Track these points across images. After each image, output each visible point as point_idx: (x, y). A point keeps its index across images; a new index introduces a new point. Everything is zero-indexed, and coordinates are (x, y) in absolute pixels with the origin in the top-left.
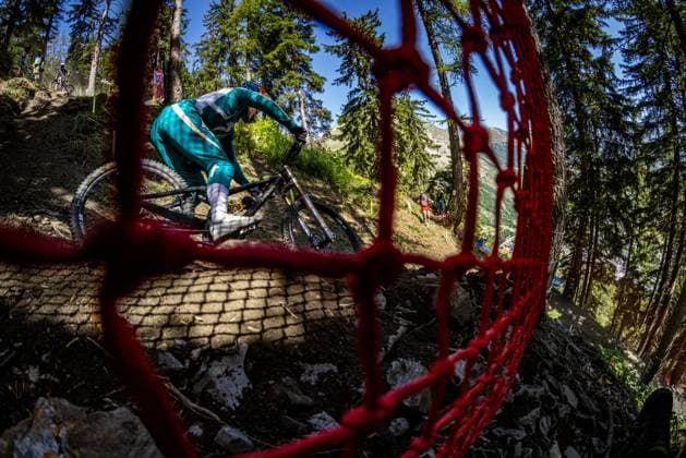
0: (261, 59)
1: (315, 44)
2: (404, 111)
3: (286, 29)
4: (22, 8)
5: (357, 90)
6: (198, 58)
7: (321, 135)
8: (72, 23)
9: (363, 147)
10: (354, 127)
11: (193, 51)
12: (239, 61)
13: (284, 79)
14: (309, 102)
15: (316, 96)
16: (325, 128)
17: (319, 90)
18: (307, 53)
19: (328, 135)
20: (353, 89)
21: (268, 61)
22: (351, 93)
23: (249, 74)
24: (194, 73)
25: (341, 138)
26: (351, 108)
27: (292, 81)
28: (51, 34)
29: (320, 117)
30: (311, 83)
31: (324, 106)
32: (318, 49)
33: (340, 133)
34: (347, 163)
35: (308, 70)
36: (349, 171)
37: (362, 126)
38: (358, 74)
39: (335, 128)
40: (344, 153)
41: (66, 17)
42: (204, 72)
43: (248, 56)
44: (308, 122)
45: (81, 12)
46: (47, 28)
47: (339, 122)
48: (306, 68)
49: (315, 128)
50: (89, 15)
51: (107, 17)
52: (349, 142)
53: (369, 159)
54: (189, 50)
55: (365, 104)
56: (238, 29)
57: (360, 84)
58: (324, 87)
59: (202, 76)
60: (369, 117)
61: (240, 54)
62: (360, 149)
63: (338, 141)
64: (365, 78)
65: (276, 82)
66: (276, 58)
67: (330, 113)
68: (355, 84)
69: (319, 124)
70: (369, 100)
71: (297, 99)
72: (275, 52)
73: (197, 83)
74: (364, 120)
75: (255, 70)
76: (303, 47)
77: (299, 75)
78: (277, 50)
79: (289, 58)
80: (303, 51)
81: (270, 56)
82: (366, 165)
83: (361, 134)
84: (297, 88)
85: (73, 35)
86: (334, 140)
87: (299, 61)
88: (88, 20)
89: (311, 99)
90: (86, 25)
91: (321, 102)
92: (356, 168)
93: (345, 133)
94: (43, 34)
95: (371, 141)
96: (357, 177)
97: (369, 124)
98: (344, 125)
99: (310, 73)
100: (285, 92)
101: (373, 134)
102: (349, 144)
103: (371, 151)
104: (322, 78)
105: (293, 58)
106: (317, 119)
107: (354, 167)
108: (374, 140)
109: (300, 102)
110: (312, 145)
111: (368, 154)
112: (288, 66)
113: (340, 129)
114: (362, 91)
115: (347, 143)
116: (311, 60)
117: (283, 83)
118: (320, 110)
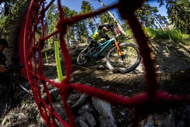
2: (186, 2)
4: (80, 31)
5: (167, 5)
6: (121, 21)
7: (166, 25)
8: (90, 29)
9: (181, 24)
10: (174, 17)
13: (146, 13)
14: (157, 16)
15: (158, 14)
16: (166, 22)
17: (157, 11)
19: (168, 24)
20: (166, 5)
22: (166, 7)
24: (122, 25)
25: (172, 23)
26: (169, 12)
27: (148, 13)
28: (88, 33)
29: (162, 19)
30: (154, 11)
31: (161, 15)
34: (178, 31)
36: (181, 34)
37: (176, 16)
39: (168, 21)
40: (175, 28)
41: (89, 28)
44: (160, 23)
45: (91, 26)
46: (86, 32)
47: (169, 18)
48: (149, 7)
49: (163, 24)
50: (93, 25)
53: (184, 27)
54: (118, 20)
55: (172, 8)
57: (167, 2)
58: (158, 10)
59: (125, 24)
60: (177, 12)
62: (180, 24)
63: (172, 25)
65: (145, 16)
67: (165, 17)
69: (163, 22)
70: (173, 6)
71: (153, 18)
73: (125, 27)
74: (175, 13)
77: (149, 10)
82: (184, 30)
84: (151, 14)
85: (92, 31)
86: (170, 25)
87: (146, 7)
88: (93, 26)
89: (156, 15)
90: (93, 28)
91: (160, 15)
92: (182, 32)
93: (172, 21)
94: (86, 33)
95: (182, 20)
96: (184, 35)
97: (178, 14)
98: (170, 18)
99: (151, 8)
100: (148, 17)
101: (181, 17)
102: (175, 24)
103: (184, 23)
104: (155, 7)
105: (144, 7)
106: (162, 20)
107: (181, 32)
108: (183, 19)
109: (154, 18)
110: (164, 29)
111: (183, 25)
112: (144, 10)
113: (170, 20)
114: (169, 4)
115: (174, 24)
116: (149, 4)
117: (146, 15)
118: (161, 17)
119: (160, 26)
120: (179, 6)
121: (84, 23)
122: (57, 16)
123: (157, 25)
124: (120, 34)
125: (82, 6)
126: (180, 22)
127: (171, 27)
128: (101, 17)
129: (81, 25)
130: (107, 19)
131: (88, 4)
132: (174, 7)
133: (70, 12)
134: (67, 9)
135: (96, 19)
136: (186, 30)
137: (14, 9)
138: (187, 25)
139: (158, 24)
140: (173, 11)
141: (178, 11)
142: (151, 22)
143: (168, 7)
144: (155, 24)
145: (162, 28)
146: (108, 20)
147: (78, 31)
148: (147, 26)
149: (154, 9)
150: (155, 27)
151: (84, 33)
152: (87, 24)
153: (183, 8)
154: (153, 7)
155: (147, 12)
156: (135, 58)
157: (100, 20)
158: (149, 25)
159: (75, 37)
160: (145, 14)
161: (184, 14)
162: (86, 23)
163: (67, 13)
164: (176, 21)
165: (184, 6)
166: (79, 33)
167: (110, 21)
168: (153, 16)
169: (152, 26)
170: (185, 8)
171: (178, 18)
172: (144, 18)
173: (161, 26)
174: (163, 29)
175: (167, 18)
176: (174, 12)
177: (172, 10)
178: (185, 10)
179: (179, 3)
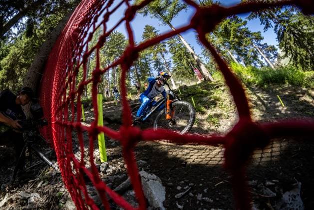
0: (229, 43)
1: (243, 21)
3: (228, 25)
5: (276, 26)
6: (206, 57)
7: (276, 60)
8: (156, 70)
9: (300, 54)
10: (288, 46)
11: (203, 56)
12: (221, 49)
13: (244, 44)
14: (261, 47)
15: (262, 42)
16: (276, 55)
17: (262, 39)
18: (244, 27)
19: (279, 58)
20: (274, 27)
21: (232, 41)
22: (275, 30)
23: (229, 52)
24: (208, 64)
25: (286, 56)
26: (280, 37)
27: (248, 43)
29: (270, 51)
30: (256, 38)
31: (268, 45)
32: (246, 22)
33: (284, 53)
34: (297, 68)
35: (250, 34)
36: (301, 71)
37: (292, 43)
38: (271, 18)
39: (280, 52)
40: (292, 63)
41: (154, 69)
42: (211, 61)
43: (223, 44)
44: (267, 57)
45: (157, 65)
46: (150, 75)
47: (281, 48)
48: (248, 33)
49: (271, 58)
51: (166, 62)
52: (291, 55)
53: (306, 59)
54: (200, 56)
55: (285, 30)
56: (212, 38)
57: (275, 23)
58: (262, 36)
59: (212, 63)
60: (292, 36)
61: (220, 46)
62: (299, 56)
63: (286, 58)
64: (274, 17)
65: (242, 48)
66: (234, 38)
67: (273, 46)
68: (274, 25)
69: (272, 55)
70: (285, 27)
71: (255, 50)
72: (232, 36)
73: (212, 66)
75: (230, 49)
76: (240, 26)
77: (248, 38)
78: (232, 34)
79: (239, 34)
80: (242, 28)
81: (231, 39)
82: (307, 63)
83: (294, 47)
84: (252, 44)
86: (284, 58)
87: (243, 33)
88: (161, 66)
89: (261, 45)
90: (161, 68)
91: (266, 44)
92: (303, 68)
93: (286, 51)
95: (302, 48)
96: (307, 72)
97: (294, 39)
98: (283, 48)
99: (252, 34)
100: (248, 49)
101: (299, 43)
102: (292, 56)
103: (305, 53)
104: (258, 33)
105: (240, 33)
106: (269, 53)
107: (301, 68)
108: (302, 46)
109: (257, 50)
110: (275, 67)
111: (304, 56)
112: (241, 38)
113: (283, 51)
114: (279, 25)
115: (290, 56)
116: (248, 28)
117: (245, 46)
118: (268, 48)
119: (267, 63)
120: (294, 26)
121: (147, 60)
122: (105, 47)
123: (263, 61)
124: (203, 79)
125: (144, 32)
126: (298, 51)
127: (286, 62)
128: (174, 51)
129: (141, 63)
130: (182, 55)
131: (154, 31)
132: (287, 29)
133: (125, 43)
134: (121, 37)
135: (165, 55)
136: (309, 64)
137: (41, 29)
138: (311, 56)
139: (265, 59)
140: (287, 35)
141: (294, 34)
142: (252, 56)
143: (278, 30)
144: (260, 59)
145: (271, 65)
146: (185, 57)
147: (137, 73)
148: (247, 63)
149: (256, 35)
150: (260, 65)
151: (146, 77)
152: (151, 62)
153: (302, 27)
154: (255, 33)
155: (246, 42)
156: (227, 118)
157: (172, 55)
158: (250, 62)
159: (132, 82)
160: (242, 45)
161: (304, 38)
162: (150, 60)
163: (121, 43)
164: (291, 51)
165: (303, 25)
166: (138, 76)
167: (188, 57)
168: (255, 46)
169: (255, 64)
170: (305, 27)
171: (295, 45)
172: (241, 51)
173: (269, 62)
174: (273, 67)
175: (277, 47)
176: (288, 37)
177: (285, 34)
178: (305, 31)
179: (295, 22)
